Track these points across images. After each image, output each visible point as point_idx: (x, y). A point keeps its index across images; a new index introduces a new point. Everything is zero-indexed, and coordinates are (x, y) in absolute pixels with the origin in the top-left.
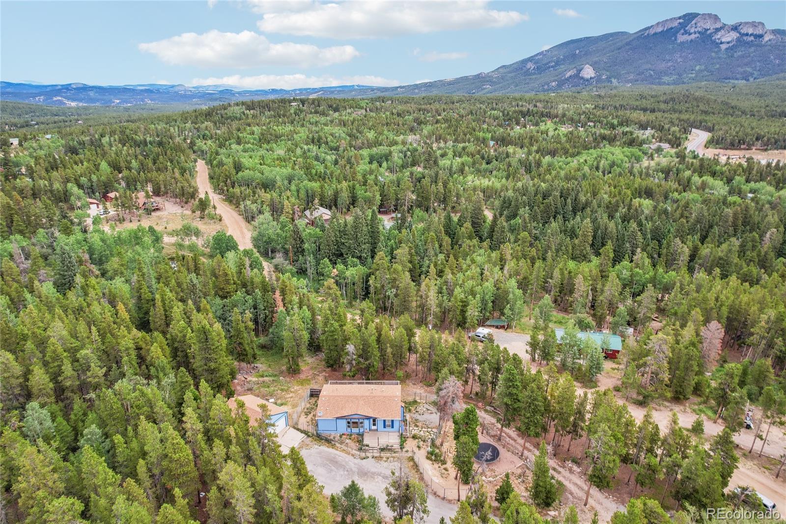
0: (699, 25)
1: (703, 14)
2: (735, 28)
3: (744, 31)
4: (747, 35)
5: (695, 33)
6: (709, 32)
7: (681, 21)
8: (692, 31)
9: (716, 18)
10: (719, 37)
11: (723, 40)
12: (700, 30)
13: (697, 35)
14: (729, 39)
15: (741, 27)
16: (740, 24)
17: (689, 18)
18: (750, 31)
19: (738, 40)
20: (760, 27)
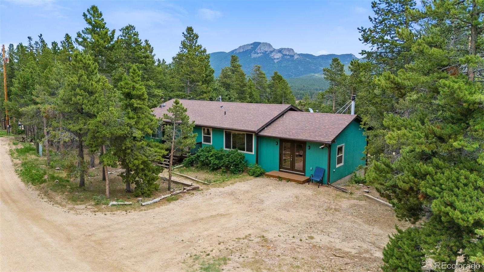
0: (262, 48)
1: (263, 43)
2: (280, 51)
3: (284, 53)
4: (286, 55)
5: (260, 53)
6: (267, 53)
7: (252, 46)
8: (259, 52)
9: (270, 45)
10: (272, 55)
11: (275, 57)
12: (263, 51)
13: (262, 54)
14: (278, 57)
15: (282, 51)
16: (282, 49)
17: (256, 45)
18: (287, 53)
19: (282, 57)
20: (292, 51)
